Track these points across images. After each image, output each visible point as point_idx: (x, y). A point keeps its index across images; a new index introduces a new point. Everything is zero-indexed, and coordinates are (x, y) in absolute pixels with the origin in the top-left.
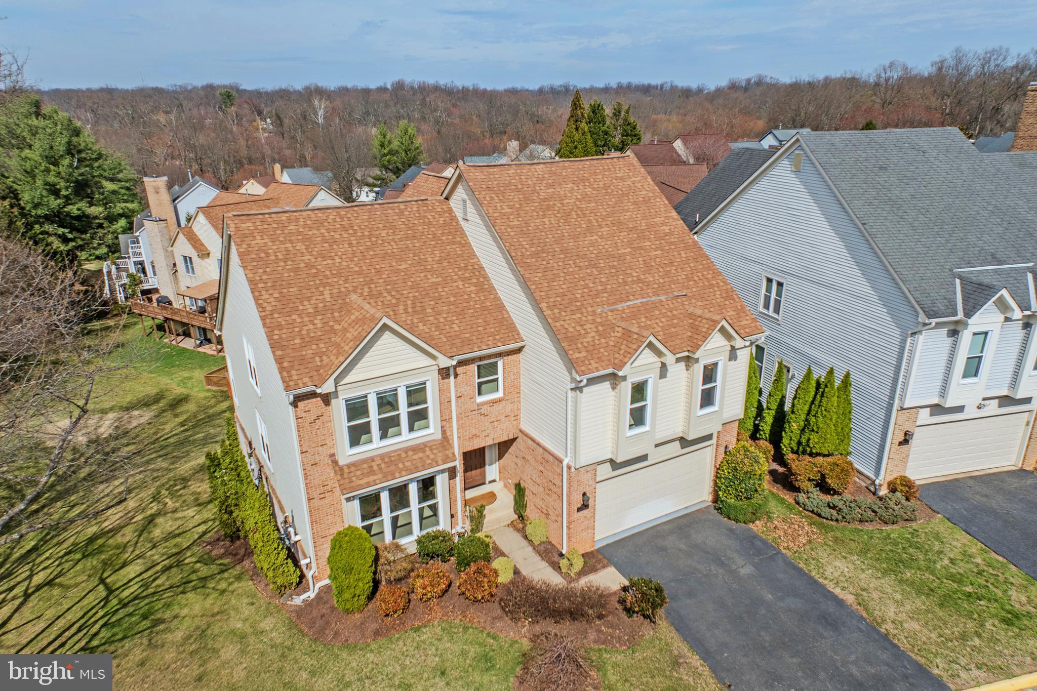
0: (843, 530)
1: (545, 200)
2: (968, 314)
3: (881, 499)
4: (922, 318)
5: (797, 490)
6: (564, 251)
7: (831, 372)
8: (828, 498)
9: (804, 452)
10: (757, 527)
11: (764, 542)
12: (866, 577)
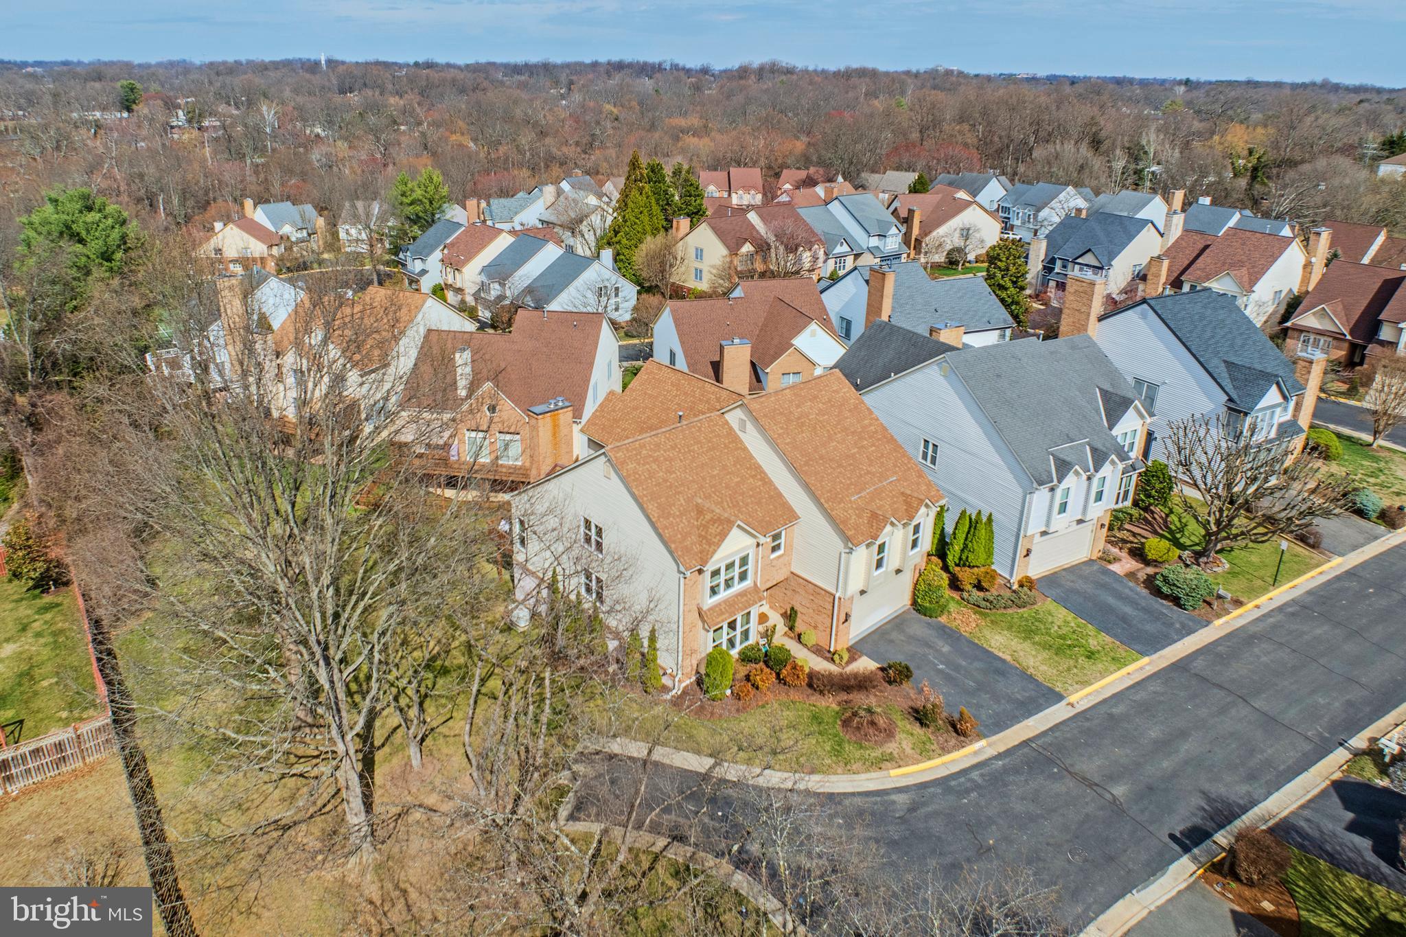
0: (995, 614)
1: (799, 418)
2: (1060, 481)
3: (1014, 592)
4: (1035, 485)
5: (962, 590)
6: (821, 457)
7: (979, 512)
8: (981, 594)
9: (964, 565)
10: (943, 619)
11: (951, 629)
12: (1015, 643)
